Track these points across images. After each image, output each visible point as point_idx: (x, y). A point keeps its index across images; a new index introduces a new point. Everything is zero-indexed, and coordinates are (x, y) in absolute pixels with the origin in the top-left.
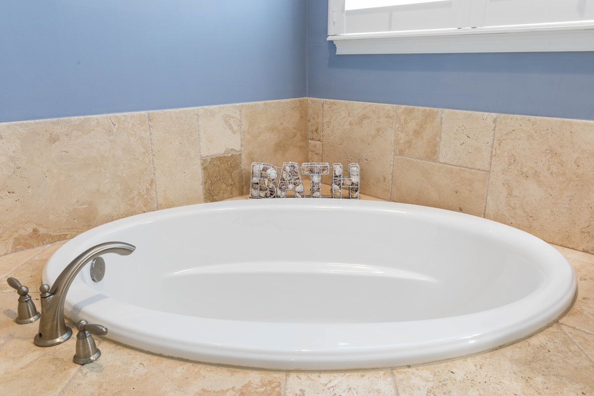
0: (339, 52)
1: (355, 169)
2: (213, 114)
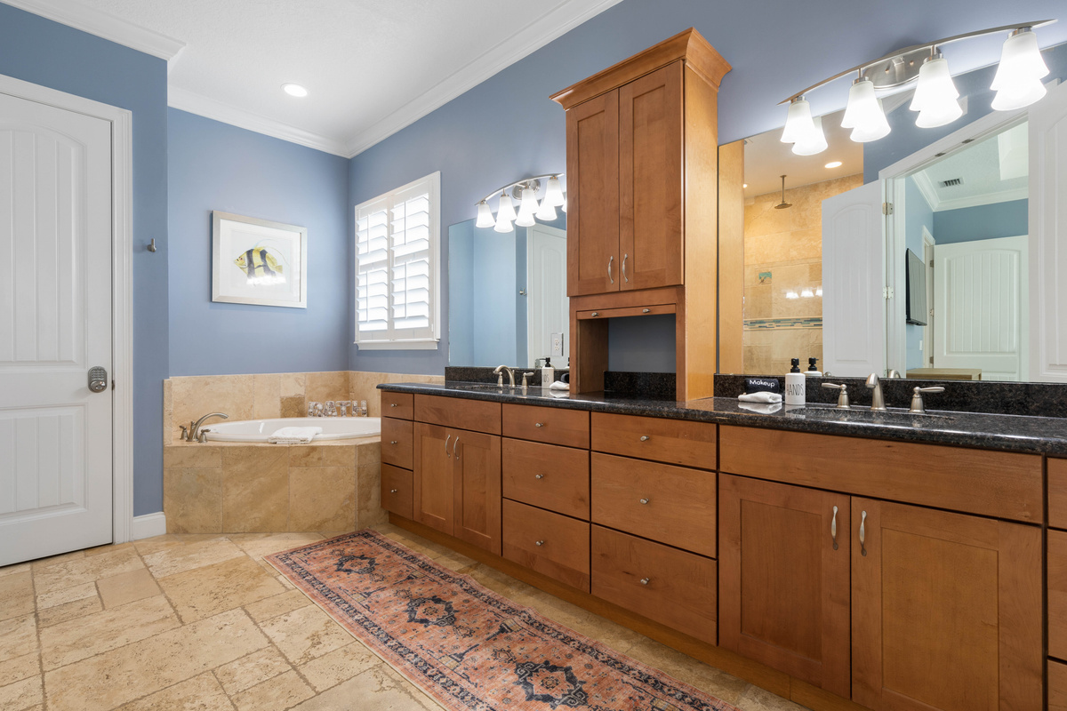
0: (360, 349)
1: (364, 403)
2: (289, 377)
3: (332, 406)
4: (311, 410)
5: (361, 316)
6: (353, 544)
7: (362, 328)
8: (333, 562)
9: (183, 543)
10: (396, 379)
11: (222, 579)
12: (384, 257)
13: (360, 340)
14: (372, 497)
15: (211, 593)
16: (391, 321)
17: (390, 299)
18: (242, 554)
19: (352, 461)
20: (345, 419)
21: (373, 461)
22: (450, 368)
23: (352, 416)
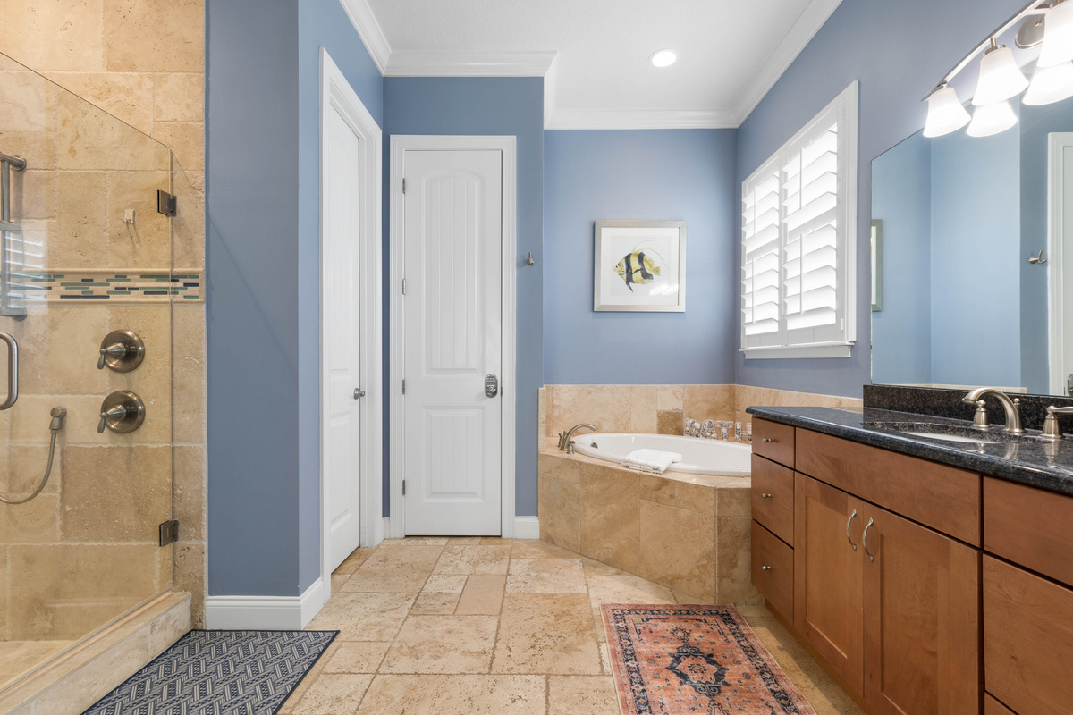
0: (747, 357)
2: (666, 389)
3: (710, 426)
4: (687, 429)
5: (748, 317)
6: (705, 627)
7: (749, 331)
8: (669, 648)
9: (546, 555)
10: (789, 400)
11: (551, 619)
12: (775, 235)
13: (747, 347)
14: (739, 563)
15: (533, 636)
16: (782, 321)
17: (782, 290)
18: (583, 590)
19: (710, 508)
20: (725, 444)
21: (740, 515)
22: (873, 387)
23: (736, 441)
